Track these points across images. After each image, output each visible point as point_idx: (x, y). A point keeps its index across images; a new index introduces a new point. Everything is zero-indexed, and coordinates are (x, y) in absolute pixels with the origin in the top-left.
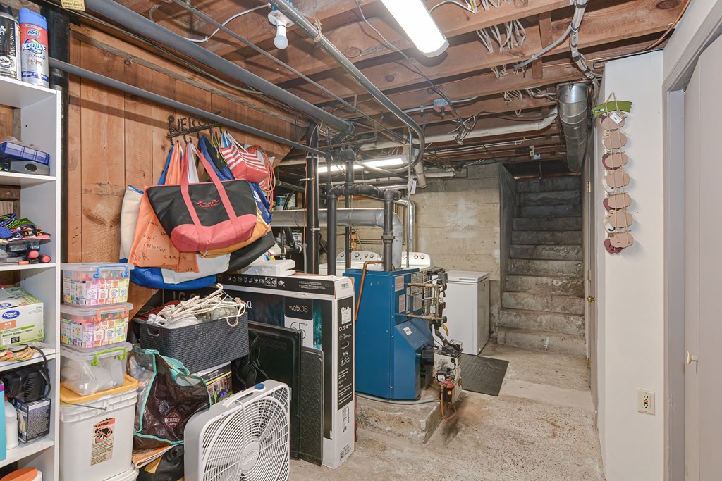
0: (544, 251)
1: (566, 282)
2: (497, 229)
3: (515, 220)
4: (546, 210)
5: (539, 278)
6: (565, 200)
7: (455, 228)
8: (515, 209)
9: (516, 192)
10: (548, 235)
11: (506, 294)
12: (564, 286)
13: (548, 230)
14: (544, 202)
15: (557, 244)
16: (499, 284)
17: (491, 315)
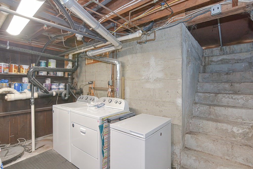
0: (223, 99)
1: (248, 130)
2: (180, 80)
3: (201, 75)
4: (225, 67)
5: (219, 124)
6: (241, 60)
7: (147, 80)
8: (202, 67)
9: (203, 56)
10: (227, 86)
11: (188, 136)
12: (245, 135)
13: (227, 82)
14: (223, 62)
15: (235, 93)
16: (181, 129)
17: (173, 153)
